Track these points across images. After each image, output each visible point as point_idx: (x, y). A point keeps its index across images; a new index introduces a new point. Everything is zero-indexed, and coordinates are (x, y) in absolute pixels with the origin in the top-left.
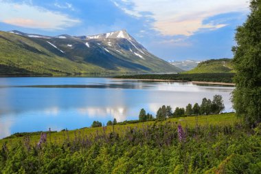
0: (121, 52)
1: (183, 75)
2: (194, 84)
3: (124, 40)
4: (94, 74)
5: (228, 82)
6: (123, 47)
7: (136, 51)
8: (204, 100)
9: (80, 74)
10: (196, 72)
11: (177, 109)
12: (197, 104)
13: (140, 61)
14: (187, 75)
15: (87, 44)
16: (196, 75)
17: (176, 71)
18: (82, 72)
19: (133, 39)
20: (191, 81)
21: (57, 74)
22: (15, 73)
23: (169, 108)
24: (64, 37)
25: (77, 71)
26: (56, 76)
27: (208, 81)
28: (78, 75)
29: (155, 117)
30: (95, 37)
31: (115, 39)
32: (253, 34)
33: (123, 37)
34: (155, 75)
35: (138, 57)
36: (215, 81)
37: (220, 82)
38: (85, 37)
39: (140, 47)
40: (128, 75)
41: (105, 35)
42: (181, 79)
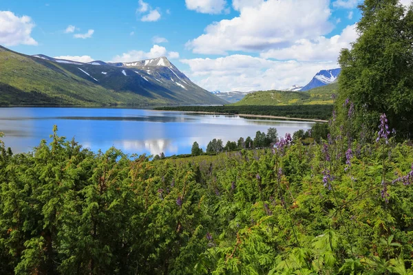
0: (161, 81)
1: (229, 107)
2: (240, 117)
3: (165, 68)
4: (132, 105)
5: (277, 115)
6: (163, 75)
7: (178, 81)
8: (258, 133)
9: (116, 105)
10: (243, 104)
11: (229, 142)
12: (249, 138)
13: (183, 91)
14: (233, 107)
15: (124, 72)
16: (242, 107)
17: (221, 103)
18: (119, 103)
19: (174, 67)
20: (237, 114)
21: (89, 104)
22: (41, 102)
23: (220, 142)
24: (98, 64)
25: (113, 101)
26: (88, 107)
27: (257, 114)
28: (114, 106)
29: (205, 152)
30: (133, 64)
31: (155, 67)
32: (368, 56)
33: (163, 65)
34: (198, 107)
35: (180, 87)
36: (263, 114)
37: (269, 115)
38: (121, 64)
39: (183, 76)
40: (169, 106)
41: (143, 62)
42: (227, 112)
